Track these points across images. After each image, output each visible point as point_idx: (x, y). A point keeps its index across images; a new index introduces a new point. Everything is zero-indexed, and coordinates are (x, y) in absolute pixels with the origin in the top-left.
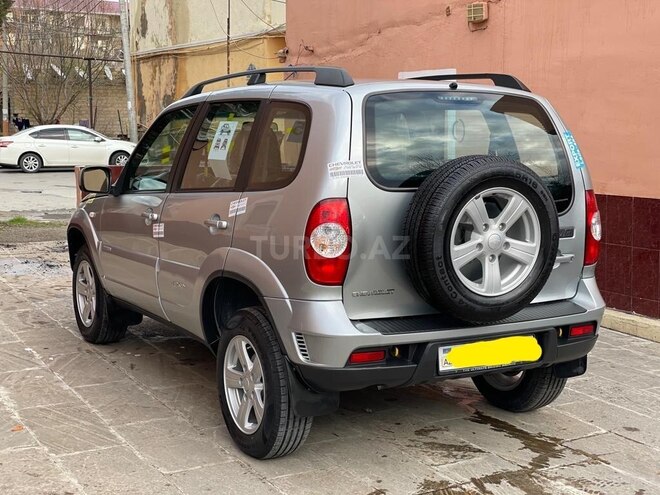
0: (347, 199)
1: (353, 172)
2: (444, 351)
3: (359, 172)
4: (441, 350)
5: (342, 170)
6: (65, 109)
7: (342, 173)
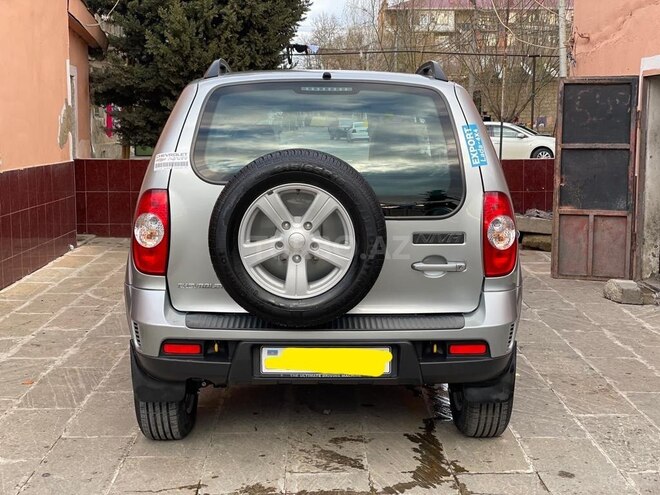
0: (168, 190)
1: (177, 164)
2: (269, 353)
3: (183, 164)
4: (265, 351)
5: (166, 161)
6: (524, 106)
7: (166, 165)
